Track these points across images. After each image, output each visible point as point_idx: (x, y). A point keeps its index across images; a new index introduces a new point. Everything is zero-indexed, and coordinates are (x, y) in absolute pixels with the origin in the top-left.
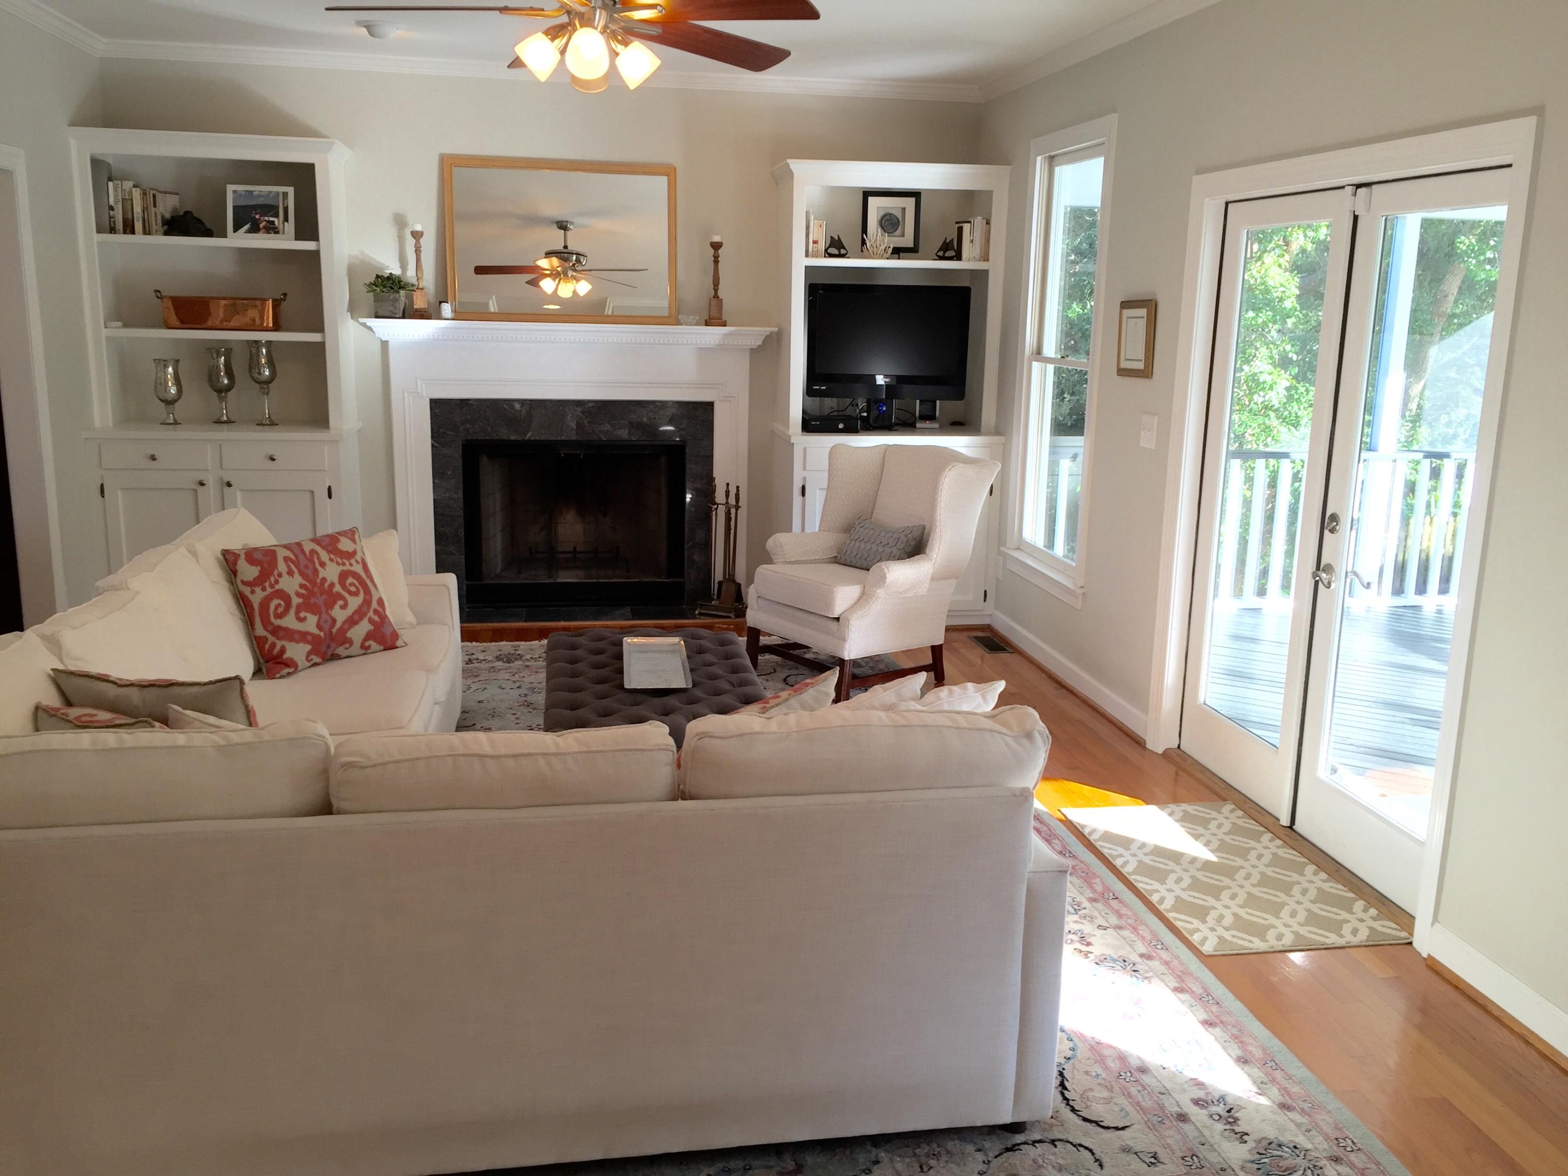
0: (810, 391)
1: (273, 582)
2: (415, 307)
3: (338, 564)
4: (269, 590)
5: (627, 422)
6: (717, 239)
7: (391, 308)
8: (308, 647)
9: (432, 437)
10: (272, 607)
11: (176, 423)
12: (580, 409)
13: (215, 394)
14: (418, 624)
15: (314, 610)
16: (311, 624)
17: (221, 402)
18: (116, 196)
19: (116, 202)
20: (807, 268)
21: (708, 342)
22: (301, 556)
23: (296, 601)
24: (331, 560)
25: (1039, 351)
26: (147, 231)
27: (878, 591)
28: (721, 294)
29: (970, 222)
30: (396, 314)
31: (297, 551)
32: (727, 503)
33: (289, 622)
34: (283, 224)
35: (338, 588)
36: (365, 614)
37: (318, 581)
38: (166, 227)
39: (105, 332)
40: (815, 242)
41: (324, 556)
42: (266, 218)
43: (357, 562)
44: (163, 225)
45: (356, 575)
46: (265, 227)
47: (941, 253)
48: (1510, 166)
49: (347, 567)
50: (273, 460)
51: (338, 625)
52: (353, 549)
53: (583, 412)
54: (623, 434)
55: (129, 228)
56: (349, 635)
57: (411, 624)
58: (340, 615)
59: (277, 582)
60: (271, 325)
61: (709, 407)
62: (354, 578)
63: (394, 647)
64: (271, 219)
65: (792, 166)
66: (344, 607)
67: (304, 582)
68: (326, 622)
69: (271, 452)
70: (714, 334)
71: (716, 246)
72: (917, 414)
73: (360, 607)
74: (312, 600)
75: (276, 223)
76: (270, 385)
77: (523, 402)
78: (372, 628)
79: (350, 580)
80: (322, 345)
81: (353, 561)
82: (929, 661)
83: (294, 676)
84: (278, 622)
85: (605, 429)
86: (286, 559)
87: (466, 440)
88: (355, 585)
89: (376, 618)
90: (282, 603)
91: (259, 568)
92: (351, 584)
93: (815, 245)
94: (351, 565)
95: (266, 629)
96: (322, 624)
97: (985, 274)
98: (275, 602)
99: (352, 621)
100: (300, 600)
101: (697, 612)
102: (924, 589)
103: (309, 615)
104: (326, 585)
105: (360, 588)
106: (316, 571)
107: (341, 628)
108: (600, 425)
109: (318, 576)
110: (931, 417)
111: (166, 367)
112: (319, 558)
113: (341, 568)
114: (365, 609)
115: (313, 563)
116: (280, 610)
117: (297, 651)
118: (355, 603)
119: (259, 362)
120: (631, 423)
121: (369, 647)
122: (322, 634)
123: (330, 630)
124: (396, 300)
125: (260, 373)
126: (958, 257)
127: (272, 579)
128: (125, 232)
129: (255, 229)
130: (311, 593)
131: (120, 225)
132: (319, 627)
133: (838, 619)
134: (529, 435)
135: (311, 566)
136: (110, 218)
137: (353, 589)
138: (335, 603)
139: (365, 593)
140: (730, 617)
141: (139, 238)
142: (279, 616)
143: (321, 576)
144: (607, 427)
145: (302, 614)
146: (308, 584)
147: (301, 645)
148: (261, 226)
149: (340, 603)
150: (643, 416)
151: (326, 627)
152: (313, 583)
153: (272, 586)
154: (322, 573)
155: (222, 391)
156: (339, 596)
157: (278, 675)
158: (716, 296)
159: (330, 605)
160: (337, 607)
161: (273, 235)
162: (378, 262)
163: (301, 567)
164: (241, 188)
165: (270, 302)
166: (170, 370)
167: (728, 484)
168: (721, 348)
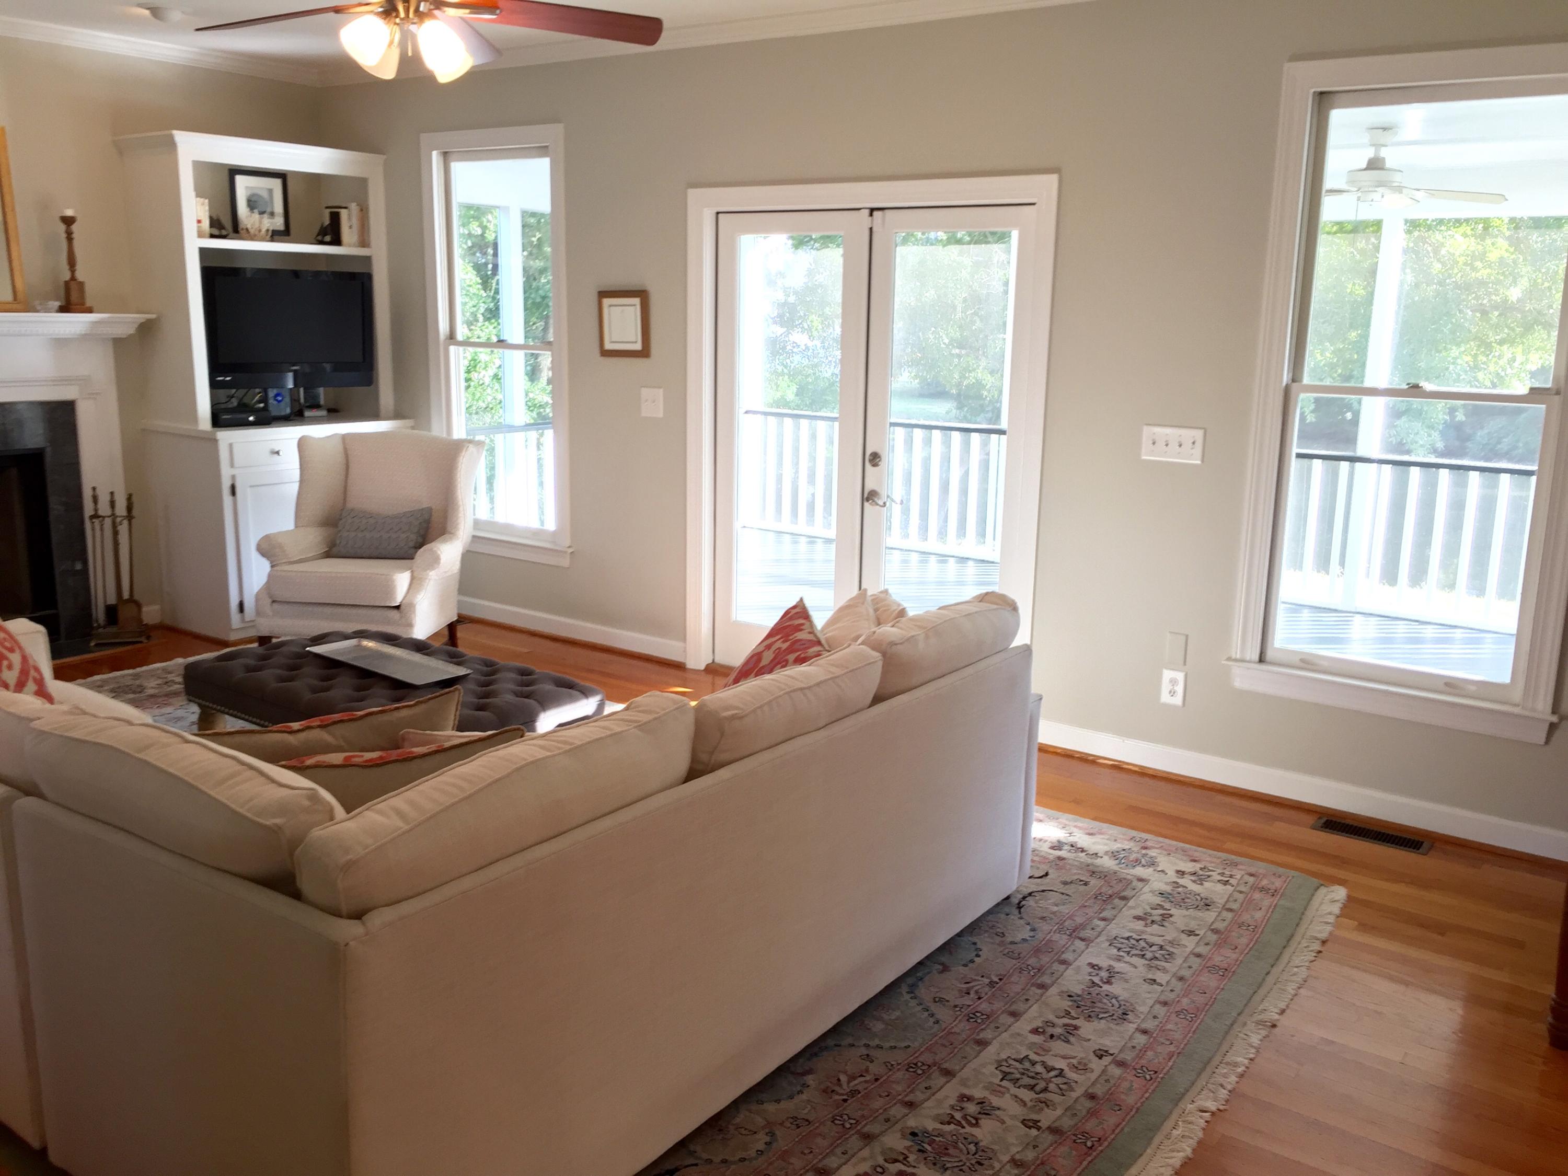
0: (214, 385)
25: (452, 336)
29: (346, 208)
32: (113, 515)
47: (320, 238)
48: (1034, 204)
70: (76, 323)
72: (302, 400)
97: (367, 260)
101: (92, 644)
110: (316, 406)
126: (337, 241)
140: (141, 642)
167: (112, 493)
168: (85, 338)
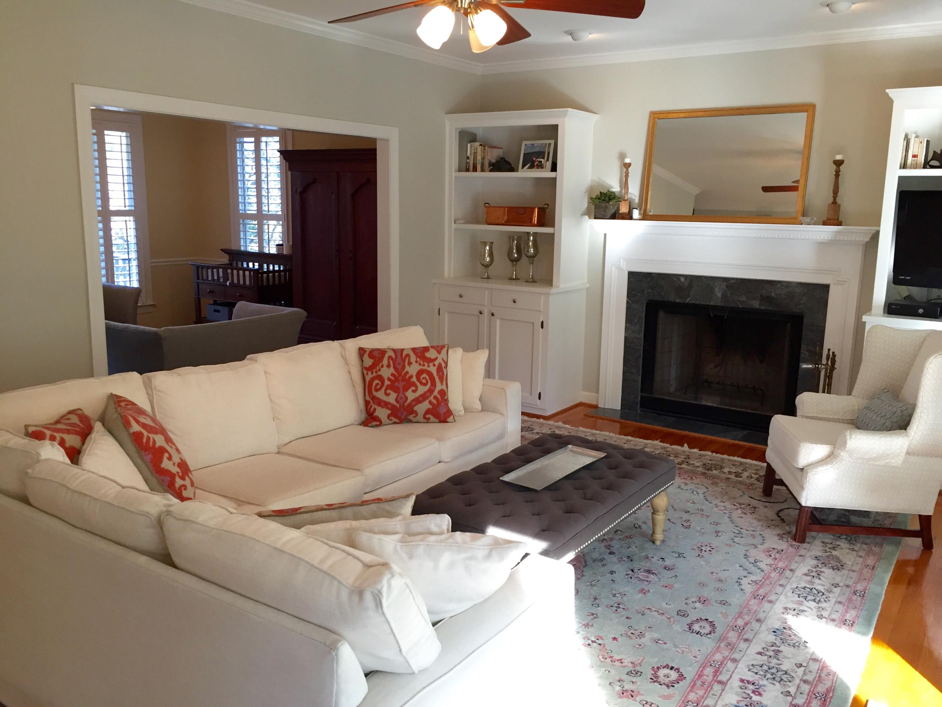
1: (377, 370)
2: (620, 212)
3: (420, 364)
4: (375, 374)
5: (759, 296)
6: (839, 157)
7: (603, 213)
8: (389, 412)
9: (628, 296)
10: (374, 384)
11: (488, 278)
12: (725, 284)
13: (511, 262)
14: (482, 410)
15: (396, 390)
16: (392, 398)
17: (513, 267)
18: (471, 151)
19: (471, 154)
20: (900, 178)
21: (822, 238)
22: (399, 357)
23: (387, 383)
24: (416, 362)
26: (483, 170)
27: (842, 454)
28: (838, 201)
30: (605, 216)
31: (399, 354)
33: (380, 395)
34: (546, 162)
35: (414, 379)
36: (427, 398)
37: (403, 373)
38: (491, 167)
39: (454, 226)
40: (914, 156)
41: (413, 358)
42: (538, 160)
43: (434, 365)
44: (490, 166)
45: (430, 374)
46: (537, 165)
49: (426, 367)
50: (515, 302)
51: (409, 401)
52: (435, 357)
53: (727, 286)
54: (756, 304)
55: (475, 170)
56: (415, 408)
57: (477, 410)
58: (411, 395)
59: (379, 370)
60: (536, 223)
61: (825, 288)
62: (427, 374)
63: (445, 421)
64: (541, 160)
65: (891, 95)
66: (414, 391)
67: (394, 372)
68: (401, 398)
69: (515, 298)
71: (839, 163)
73: (425, 393)
74: (396, 384)
75: (543, 162)
76: (535, 258)
77: (686, 277)
78: (430, 407)
79: (424, 375)
80: (553, 235)
81: (431, 364)
82: (916, 527)
83: (379, 428)
84: (375, 394)
85: (742, 299)
86: (390, 357)
87: (649, 300)
88: (426, 379)
89: (435, 401)
90: (380, 383)
91: (373, 361)
92: (423, 378)
93: (914, 159)
94: (429, 366)
95: (369, 397)
96: (399, 399)
98: (376, 382)
99: (418, 401)
100: (389, 383)
102: (898, 461)
103: (392, 393)
104: (407, 376)
105: (429, 381)
106: (404, 367)
107: (410, 404)
108: (738, 296)
109: (404, 370)
111: (485, 246)
112: (409, 360)
113: (421, 367)
114: (428, 394)
115: (404, 362)
116: (378, 387)
117: (382, 413)
118: (422, 389)
119: (528, 244)
120: (761, 296)
121: (429, 419)
122: (398, 405)
123: (404, 403)
124: (606, 207)
125: (528, 251)
127: (378, 368)
128: (473, 171)
129: (532, 167)
130: (397, 379)
131: (471, 168)
132: (396, 400)
133: (802, 469)
134: (688, 299)
135: (402, 363)
136: (467, 163)
137: (424, 381)
138: (409, 388)
139: (432, 385)
141: (479, 174)
142: (377, 390)
143: (406, 370)
144: (743, 298)
145: (388, 391)
146: (396, 374)
147: (384, 409)
148: (535, 164)
149: (413, 388)
150: (772, 292)
151: (401, 401)
152: (400, 374)
153: (376, 372)
154: (407, 368)
155: (515, 261)
156: (414, 384)
157: (370, 425)
158: (834, 202)
159: (406, 389)
160: (410, 391)
161: (540, 169)
162: (608, 184)
163: (396, 364)
164: (529, 143)
165: (537, 209)
166: (488, 248)
